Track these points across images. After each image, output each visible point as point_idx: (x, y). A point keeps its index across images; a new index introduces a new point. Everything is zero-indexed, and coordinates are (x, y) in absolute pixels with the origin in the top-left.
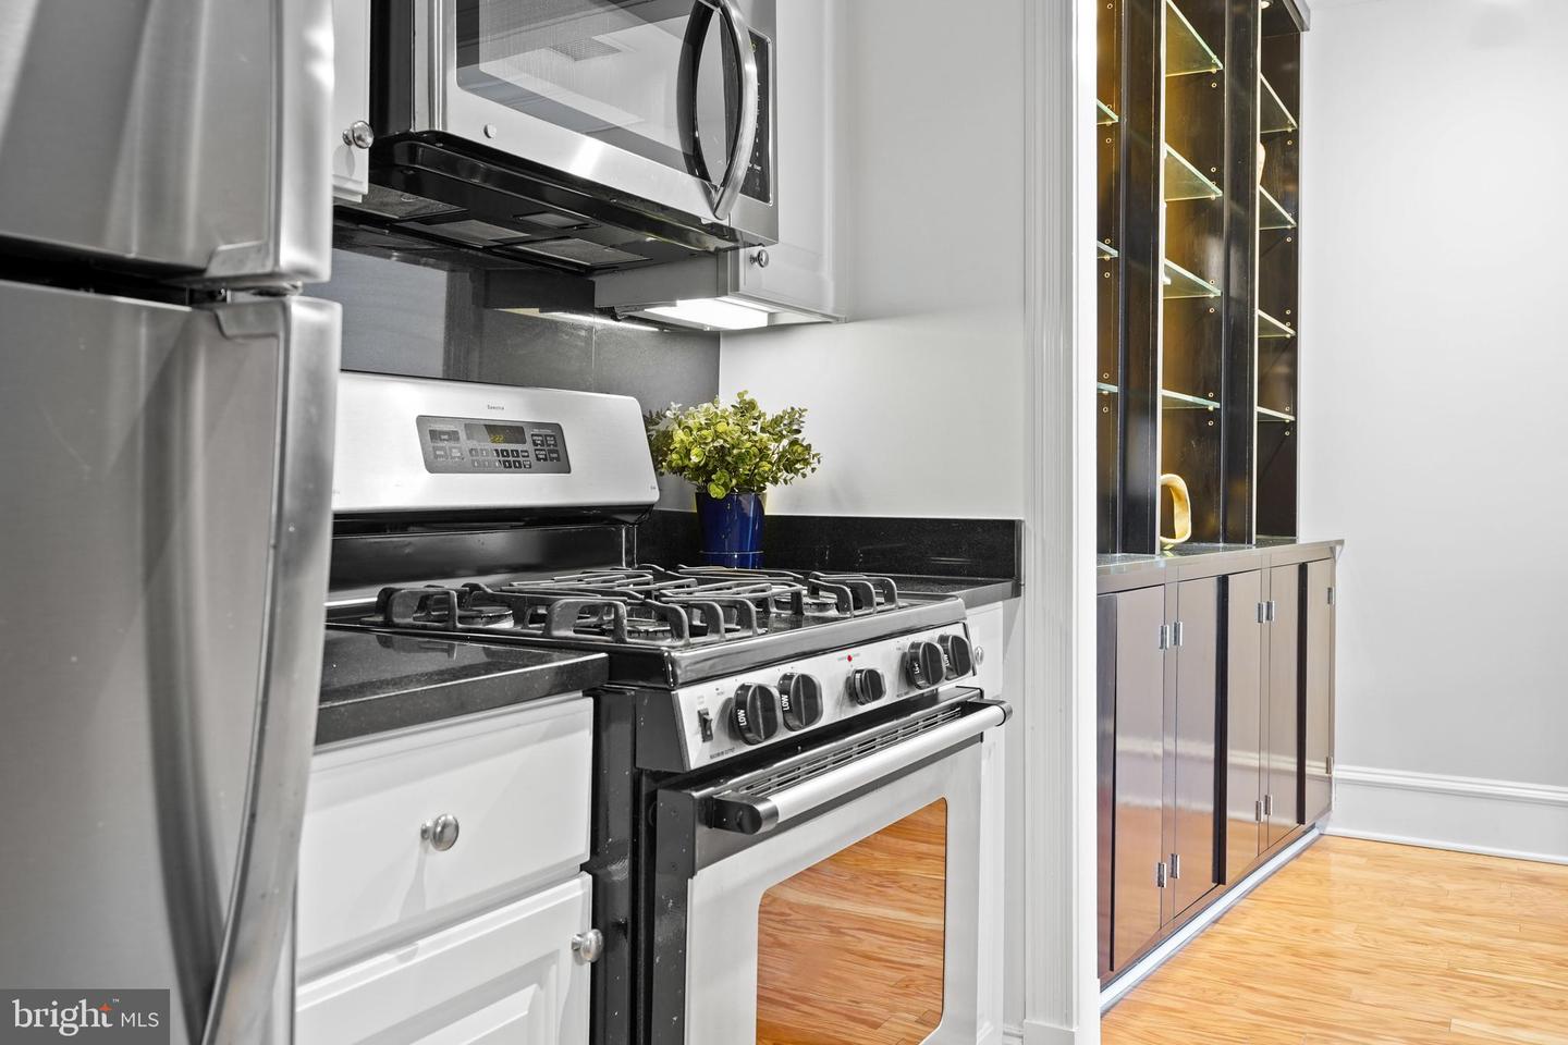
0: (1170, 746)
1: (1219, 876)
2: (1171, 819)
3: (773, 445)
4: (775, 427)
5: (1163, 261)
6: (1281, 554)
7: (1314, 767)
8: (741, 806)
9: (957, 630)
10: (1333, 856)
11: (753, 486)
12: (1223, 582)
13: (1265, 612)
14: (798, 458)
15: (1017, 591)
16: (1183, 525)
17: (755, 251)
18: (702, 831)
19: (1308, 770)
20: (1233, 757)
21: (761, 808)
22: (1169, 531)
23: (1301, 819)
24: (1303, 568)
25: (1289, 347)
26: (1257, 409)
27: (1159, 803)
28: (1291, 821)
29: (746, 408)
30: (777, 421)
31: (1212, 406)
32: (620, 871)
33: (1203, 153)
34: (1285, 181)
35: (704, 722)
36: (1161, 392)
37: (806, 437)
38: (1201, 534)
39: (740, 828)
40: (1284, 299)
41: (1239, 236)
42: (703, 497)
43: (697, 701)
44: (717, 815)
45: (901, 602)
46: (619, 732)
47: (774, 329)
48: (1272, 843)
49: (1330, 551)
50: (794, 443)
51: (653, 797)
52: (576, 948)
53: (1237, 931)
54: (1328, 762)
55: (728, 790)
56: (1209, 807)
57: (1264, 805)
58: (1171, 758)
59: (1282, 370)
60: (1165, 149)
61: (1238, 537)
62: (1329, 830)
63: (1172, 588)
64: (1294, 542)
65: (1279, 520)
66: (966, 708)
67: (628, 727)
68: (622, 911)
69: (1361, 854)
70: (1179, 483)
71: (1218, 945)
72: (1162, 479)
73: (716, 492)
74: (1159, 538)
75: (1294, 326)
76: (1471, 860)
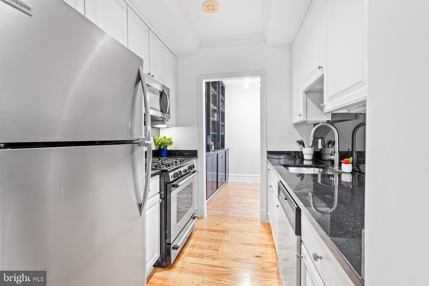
0: (212, 173)
1: (217, 188)
2: (212, 182)
3: (168, 142)
4: (168, 140)
5: (211, 118)
6: (223, 151)
7: (227, 174)
8: (176, 185)
9: (192, 164)
10: (229, 184)
11: (166, 147)
12: (217, 154)
13: (222, 157)
14: (171, 143)
15: (197, 158)
16: (213, 148)
17: (167, 120)
18: (172, 188)
19: (226, 175)
20: (219, 174)
21: (178, 185)
22: (212, 149)
23: (225, 181)
24: (226, 152)
25: (224, 125)
26: (221, 134)
27: (211, 180)
28: (224, 181)
29: (165, 138)
30: (169, 139)
31: (216, 134)
32: (163, 193)
33: (215, 104)
34: (223, 106)
35: (172, 176)
36: (211, 133)
37: (172, 141)
38: (215, 148)
39: (176, 187)
40: (223, 120)
41: (218, 113)
42: (160, 148)
43: (171, 174)
44: (174, 186)
45: (187, 161)
46: (163, 178)
47: (167, 127)
48: (223, 183)
49: (228, 150)
50: (171, 141)
51: (167, 185)
52: (159, 201)
53: (219, 194)
54: (228, 174)
55: (174, 183)
56: (216, 180)
57: (222, 179)
58: (212, 174)
59: (223, 128)
60: (211, 104)
61: (219, 149)
62: (228, 181)
63: (212, 156)
64: (224, 149)
65: (223, 146)
66: (194, 172)
67: (163, 177)
68: (163, 197)
69: (232, 184)
70: (213, 143)
71: (217, 196)
72: (211, 142)
73: (162, 148)
74: (211, 150)
75: (224, 123)
76: (243, 183)
